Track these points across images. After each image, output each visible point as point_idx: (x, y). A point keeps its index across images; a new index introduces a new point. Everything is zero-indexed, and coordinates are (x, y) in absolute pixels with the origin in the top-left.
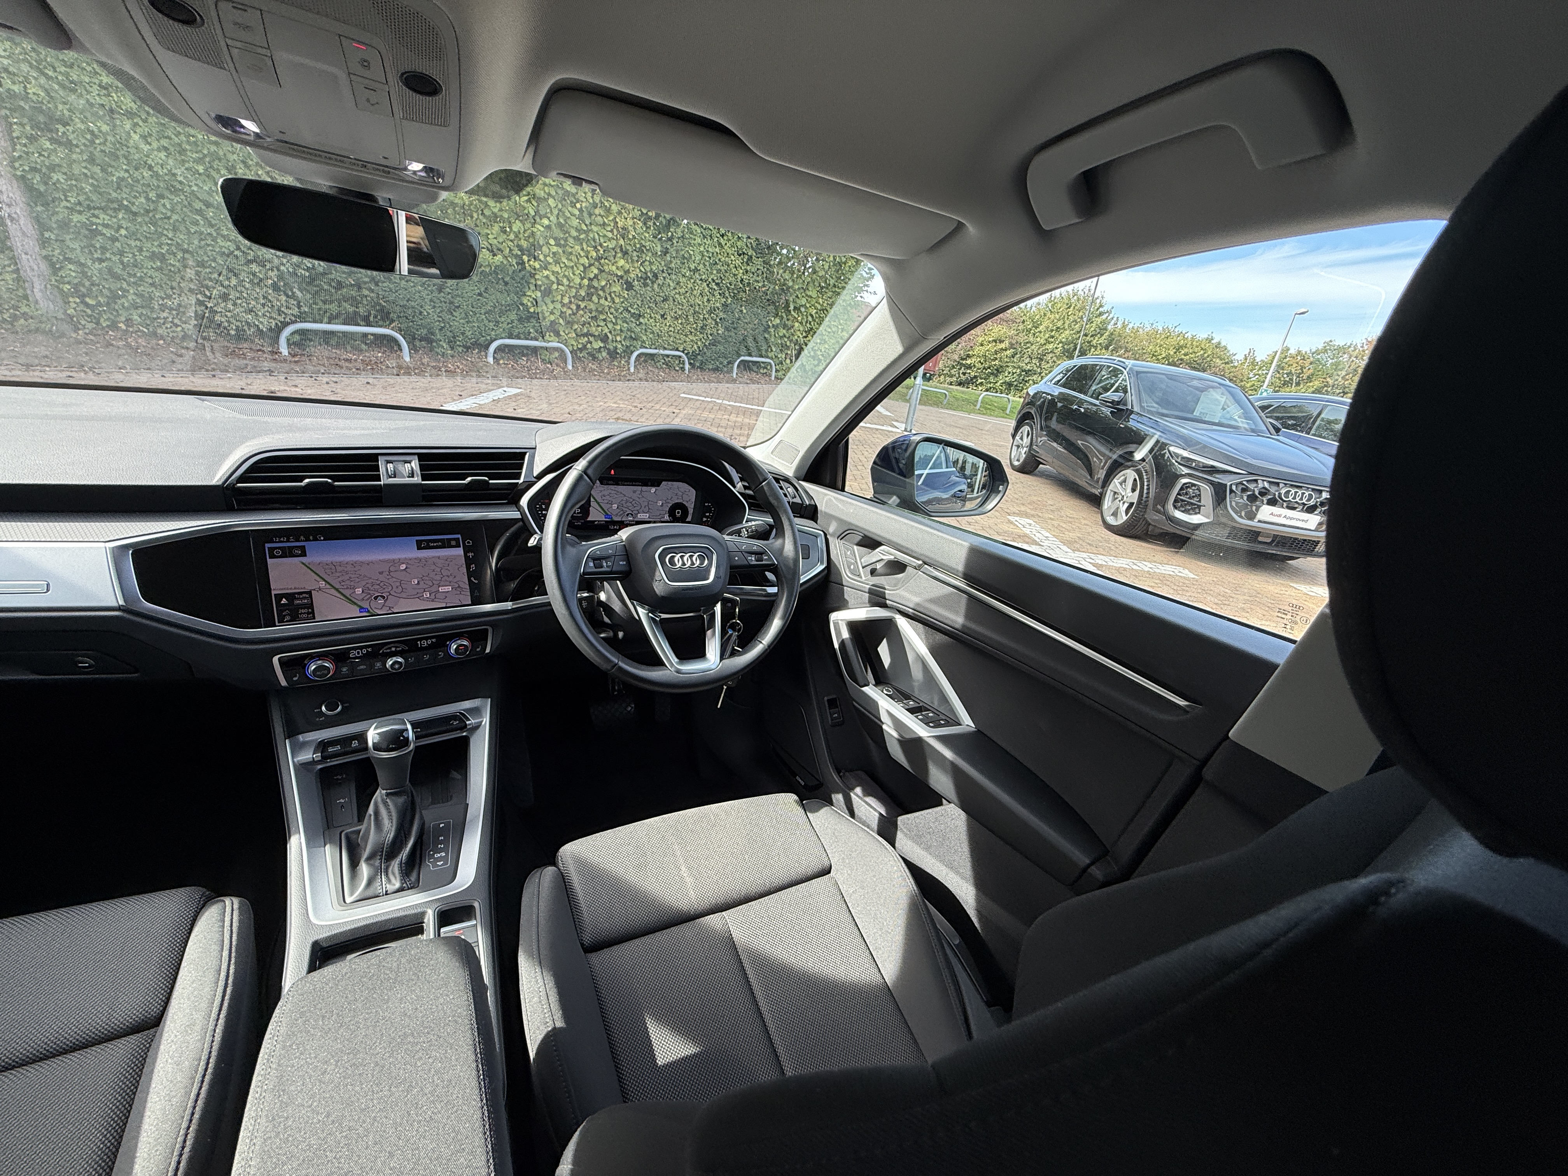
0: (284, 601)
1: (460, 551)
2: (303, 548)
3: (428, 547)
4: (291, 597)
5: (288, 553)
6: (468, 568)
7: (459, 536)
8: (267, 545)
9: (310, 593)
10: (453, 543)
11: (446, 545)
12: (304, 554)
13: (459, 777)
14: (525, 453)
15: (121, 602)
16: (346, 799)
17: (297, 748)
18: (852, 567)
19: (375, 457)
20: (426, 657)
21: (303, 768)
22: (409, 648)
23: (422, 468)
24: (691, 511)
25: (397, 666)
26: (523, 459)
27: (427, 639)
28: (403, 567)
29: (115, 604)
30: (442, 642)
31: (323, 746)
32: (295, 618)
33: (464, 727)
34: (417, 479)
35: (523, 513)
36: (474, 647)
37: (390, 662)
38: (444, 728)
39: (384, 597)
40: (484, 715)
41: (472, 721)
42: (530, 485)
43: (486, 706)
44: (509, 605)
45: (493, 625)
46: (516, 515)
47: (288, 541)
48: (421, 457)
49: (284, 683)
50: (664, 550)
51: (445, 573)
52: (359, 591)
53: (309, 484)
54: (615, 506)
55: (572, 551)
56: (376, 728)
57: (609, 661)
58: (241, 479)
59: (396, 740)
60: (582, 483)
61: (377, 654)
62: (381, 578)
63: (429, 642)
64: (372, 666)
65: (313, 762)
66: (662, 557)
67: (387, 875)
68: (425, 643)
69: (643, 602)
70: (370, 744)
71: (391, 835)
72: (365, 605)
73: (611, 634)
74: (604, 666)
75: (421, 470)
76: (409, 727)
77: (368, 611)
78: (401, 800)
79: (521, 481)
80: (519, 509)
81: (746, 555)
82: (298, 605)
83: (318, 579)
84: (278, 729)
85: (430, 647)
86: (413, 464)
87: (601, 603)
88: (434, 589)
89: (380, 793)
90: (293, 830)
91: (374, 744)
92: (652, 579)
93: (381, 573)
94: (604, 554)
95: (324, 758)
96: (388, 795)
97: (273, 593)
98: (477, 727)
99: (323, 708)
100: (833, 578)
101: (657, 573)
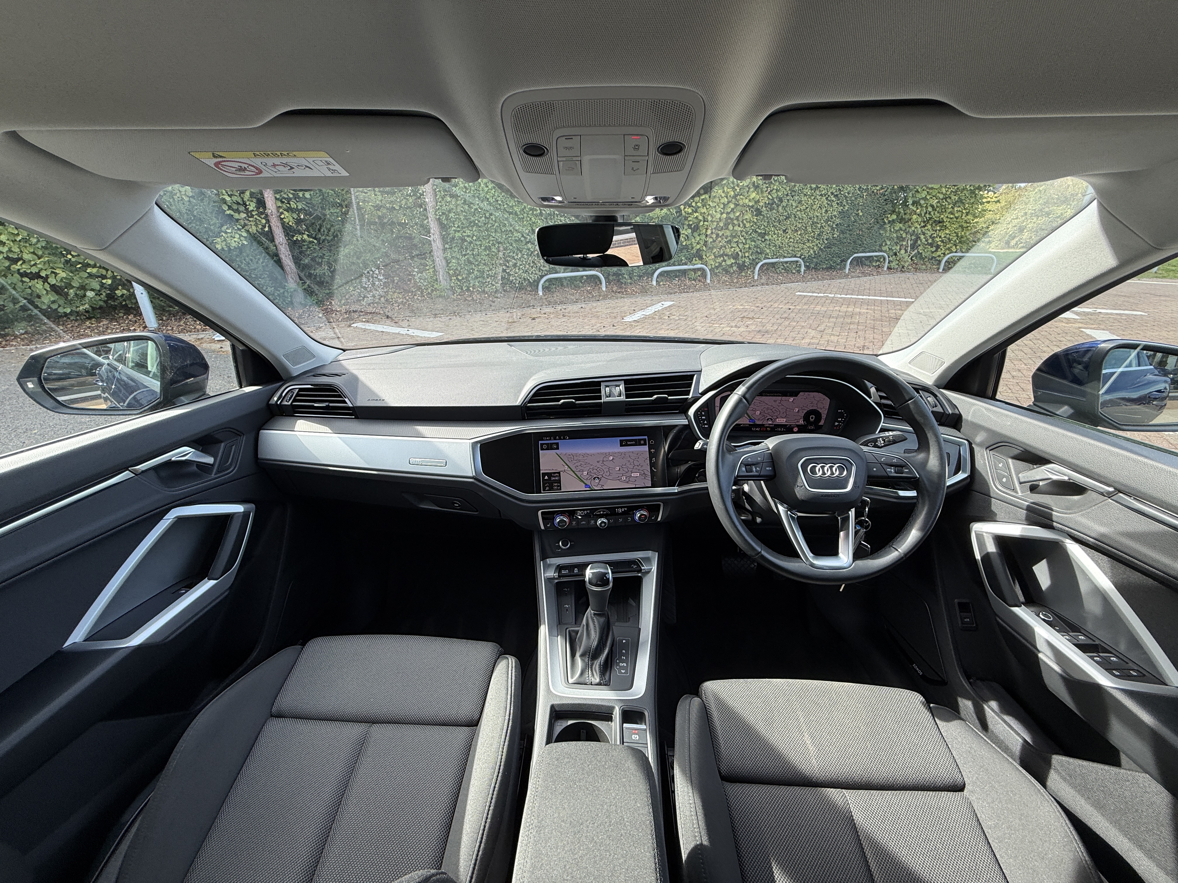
0: (546, 478)
1: (646, 448)
2: (557, 444)
3: (627, 445)
4: (550, 475)
5: (550, 447)
6: (651, 460)
7: (646, 437)
8: (540, 442)
9: (559, 473)
10: (642, 442)
11: (637, 443)
12: (558, 448)
13: (634, 604)
14: (694, 375)
15: (474, 474)
16: (569, 605)
17: (547, 567)
18: (1004, 480)
19: (599, 384)
20: (621, 520)
21: (549, 580)
22: (611, 513)
23: (626, 389)
24: (824, 416)
25: (603, 525)
26: (692, 379)
27: (621, 508)
28: (611, 458)
29: (471, 475)
30: (632, 510)
31: (560, 568)
32: (551, 489)
33: (640, 571)
34: (623, 398)
35: (690, 421)
36: (650, 517)
37: (599, 522)
38: (627, 569)
39: (598, 478)
40: (653, 563)
41: (645, 568)
42: (696, 400)
43: (654, 557)
44: (675, 489)
45: (665, 502)
46: (685, 422)
47: (550, 440)
48: (626, 382)
49: (543, 528)
50: (806, 460)
51: (636, 463)
52: (585, 473)
53: (563, 403)
54: (758, 413)
55: (730, 458)
56: (591, 569)
57: (753, 549)
58: (531, 401)
59: (602, 580)
60: (741, 405)
61: (592, 514)
62: (598, 465)
63: (623, 510)
64: (589, 522)
65: (554, 578)
66: (804, 466)
67: (592, 668)
68: (620, 511)
69: (783, 502)
70: (587, 579)
71: (595, 643)
72: (588, 483)
73: (750, 517)
74: (749, 552)
75: (626, 391)
76: (610, 571)
77: (590, 487)
78: (602, 620)
79: (690, 396)
80: (687, 417)
81: (884, 466)
82: (554, 480)
83: (564, 464)
84: (538, 554)
85: (623, 513)
86: (621, 387)
87: (744, 493)
88: (628, 475)
89: (590, 612)
90: (542, 621)
91: (589, 579)
92: (795, 485)
93: (598, 462)
94: (754, 461)
95: (559, 576)
96: (595, 614)
97: (541, 472)
98: (648, 572)
99: (560, 543)
100: (976, 487)
101: (799, 480)
